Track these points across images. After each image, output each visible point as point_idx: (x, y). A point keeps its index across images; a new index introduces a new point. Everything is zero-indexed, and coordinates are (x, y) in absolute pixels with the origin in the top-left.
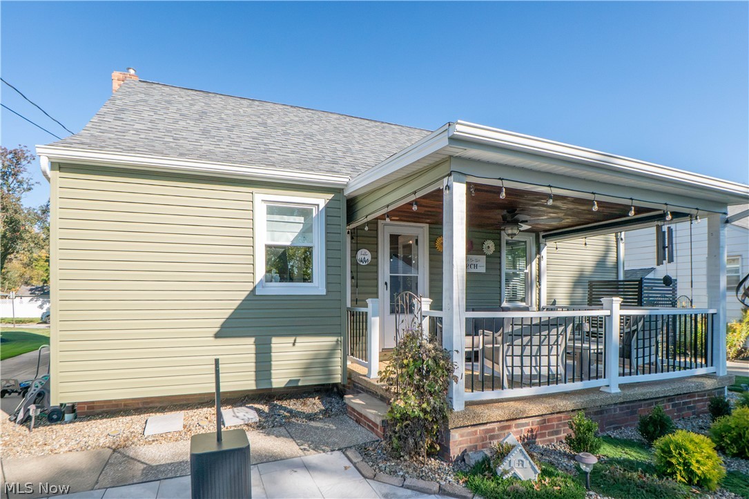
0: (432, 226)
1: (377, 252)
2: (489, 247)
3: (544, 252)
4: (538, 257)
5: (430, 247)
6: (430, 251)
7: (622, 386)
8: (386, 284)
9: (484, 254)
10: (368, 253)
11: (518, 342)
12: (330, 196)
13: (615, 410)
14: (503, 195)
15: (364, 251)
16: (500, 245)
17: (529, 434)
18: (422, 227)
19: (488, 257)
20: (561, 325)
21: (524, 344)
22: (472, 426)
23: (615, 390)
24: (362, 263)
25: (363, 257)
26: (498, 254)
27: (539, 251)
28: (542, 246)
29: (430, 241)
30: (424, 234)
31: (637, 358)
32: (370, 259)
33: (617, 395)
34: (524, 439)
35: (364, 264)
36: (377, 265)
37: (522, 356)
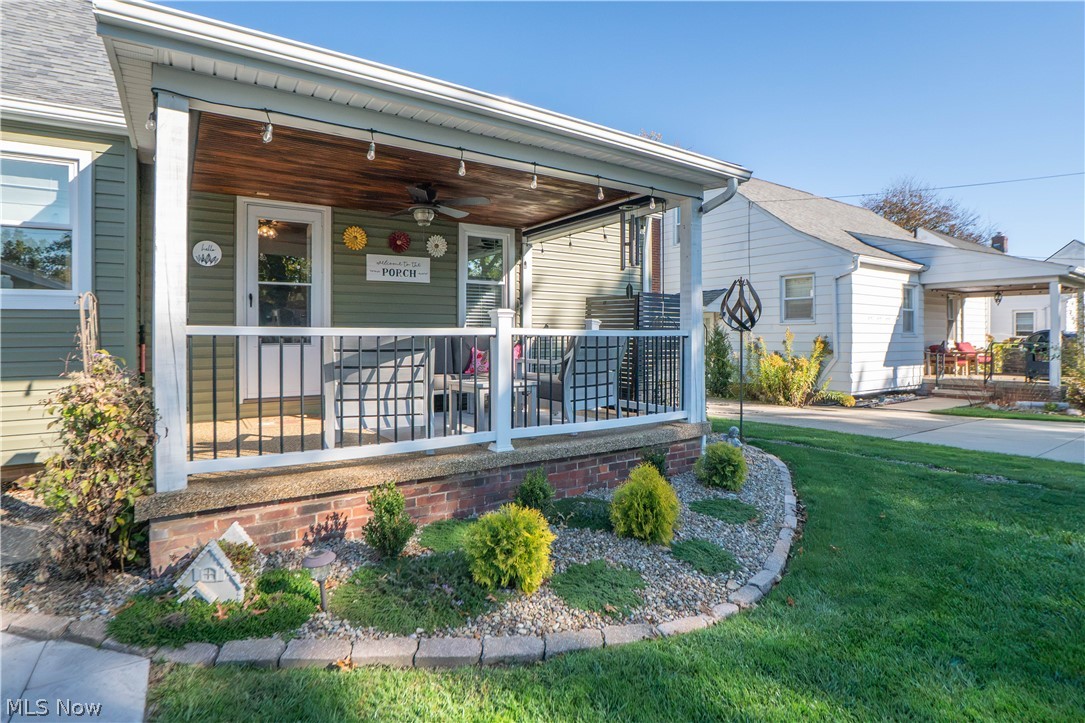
0: (337, 210)
1: (233, 245)
2: (437, 246)
3: (528, 257)
4: (519, 262)
5: (334, 242)
6: (333, 249)
7: (516, 442)
8: (251, 297)
9: (429, 255)
10: (215, 246)
11: (353, 377)
12: (105, 148)
13: (504, 478)
14: (268, 137)
15: (207, 243)
16: (456, 244)
17: (330, 522)
18: (320, 211)
19: (433, 260)
20: (419, 350)
21: (364, 381)
22: (201, 513)
23: (504, 447)
24: (204, 264)
25: (206, 253)
26: (452, 256)
27: (520, 254)
28: (524, 247)
29: (334, 232)
30: (322, 223)
31: (574, 401)
32: (219, 257)
33: (504, 456)
34: (319, 532)
35: (209, 264)
36: (233, 267)
37: (361, 400)
